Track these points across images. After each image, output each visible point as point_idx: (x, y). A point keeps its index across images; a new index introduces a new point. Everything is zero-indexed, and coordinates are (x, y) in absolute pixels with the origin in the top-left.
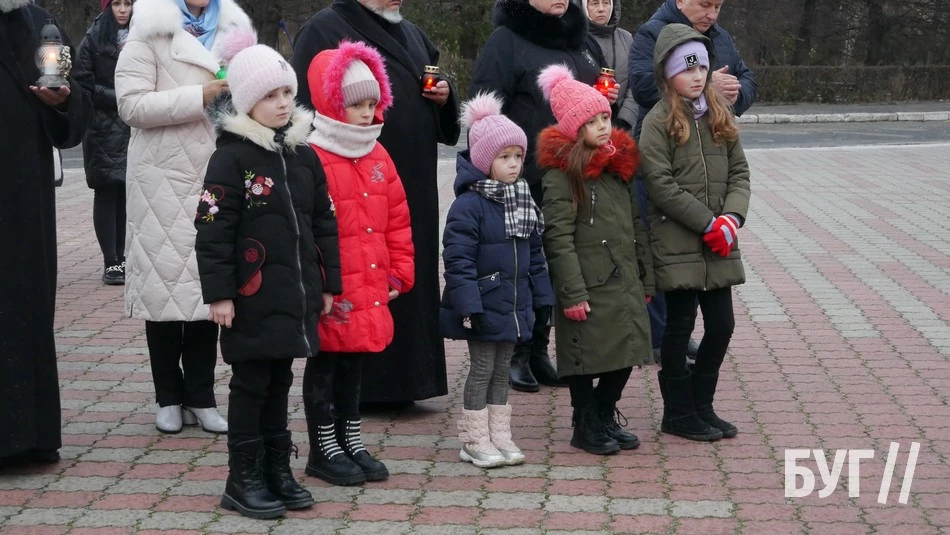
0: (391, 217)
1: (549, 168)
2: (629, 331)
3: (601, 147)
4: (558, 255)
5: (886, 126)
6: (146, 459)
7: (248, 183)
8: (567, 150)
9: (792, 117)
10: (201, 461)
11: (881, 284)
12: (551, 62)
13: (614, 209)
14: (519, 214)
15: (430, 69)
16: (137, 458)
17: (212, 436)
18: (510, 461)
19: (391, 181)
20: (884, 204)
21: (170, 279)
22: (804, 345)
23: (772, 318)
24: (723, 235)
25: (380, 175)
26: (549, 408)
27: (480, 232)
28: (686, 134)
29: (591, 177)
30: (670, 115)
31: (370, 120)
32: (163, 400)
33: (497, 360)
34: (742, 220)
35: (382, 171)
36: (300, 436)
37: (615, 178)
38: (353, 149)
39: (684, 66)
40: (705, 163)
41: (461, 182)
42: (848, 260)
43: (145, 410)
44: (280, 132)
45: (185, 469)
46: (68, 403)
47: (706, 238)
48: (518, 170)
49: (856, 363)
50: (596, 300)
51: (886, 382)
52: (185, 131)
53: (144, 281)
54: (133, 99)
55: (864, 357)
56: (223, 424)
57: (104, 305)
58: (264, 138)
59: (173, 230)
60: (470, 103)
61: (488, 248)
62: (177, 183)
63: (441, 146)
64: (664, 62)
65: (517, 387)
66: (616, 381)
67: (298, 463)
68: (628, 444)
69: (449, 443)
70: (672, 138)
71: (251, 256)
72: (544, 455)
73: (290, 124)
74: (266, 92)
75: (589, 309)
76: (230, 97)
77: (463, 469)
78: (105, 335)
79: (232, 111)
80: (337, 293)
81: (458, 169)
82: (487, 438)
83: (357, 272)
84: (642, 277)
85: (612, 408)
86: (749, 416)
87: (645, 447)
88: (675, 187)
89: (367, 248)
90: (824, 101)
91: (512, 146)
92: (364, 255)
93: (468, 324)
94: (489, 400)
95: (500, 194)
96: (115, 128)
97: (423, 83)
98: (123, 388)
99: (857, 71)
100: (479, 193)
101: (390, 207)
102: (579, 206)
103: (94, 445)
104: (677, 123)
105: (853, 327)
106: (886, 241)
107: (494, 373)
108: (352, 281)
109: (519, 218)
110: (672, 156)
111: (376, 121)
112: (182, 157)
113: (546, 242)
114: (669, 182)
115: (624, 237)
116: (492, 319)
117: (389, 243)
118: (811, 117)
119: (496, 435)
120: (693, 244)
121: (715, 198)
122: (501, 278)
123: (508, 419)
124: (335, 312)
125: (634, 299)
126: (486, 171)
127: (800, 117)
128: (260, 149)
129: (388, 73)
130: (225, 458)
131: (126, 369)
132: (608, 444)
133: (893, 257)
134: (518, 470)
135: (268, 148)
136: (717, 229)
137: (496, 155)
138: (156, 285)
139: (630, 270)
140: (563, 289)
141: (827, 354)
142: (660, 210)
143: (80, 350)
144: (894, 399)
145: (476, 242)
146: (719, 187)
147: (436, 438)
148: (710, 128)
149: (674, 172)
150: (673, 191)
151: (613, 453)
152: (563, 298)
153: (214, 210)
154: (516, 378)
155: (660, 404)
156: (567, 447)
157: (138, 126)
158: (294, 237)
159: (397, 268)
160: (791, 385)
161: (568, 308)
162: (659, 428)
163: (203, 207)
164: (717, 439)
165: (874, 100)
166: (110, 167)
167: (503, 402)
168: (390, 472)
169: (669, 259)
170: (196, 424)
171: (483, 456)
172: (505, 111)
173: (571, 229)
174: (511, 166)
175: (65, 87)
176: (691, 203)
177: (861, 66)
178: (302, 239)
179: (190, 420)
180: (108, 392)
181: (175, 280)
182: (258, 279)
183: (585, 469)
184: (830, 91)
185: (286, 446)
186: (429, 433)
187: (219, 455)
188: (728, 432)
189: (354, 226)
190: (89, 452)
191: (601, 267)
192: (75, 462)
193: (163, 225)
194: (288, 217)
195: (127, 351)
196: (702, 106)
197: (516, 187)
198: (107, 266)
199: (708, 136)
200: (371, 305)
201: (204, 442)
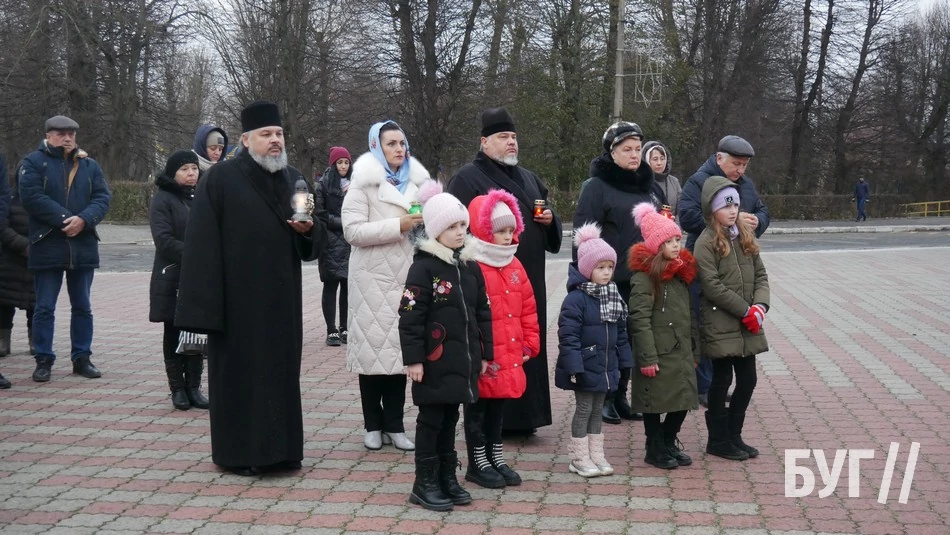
0: (524, 307)
1: (637, 271)
2: (683, 386)
3: (673, 260)
4: (639, 331)
5: (848, 236)
6: (359, 467)
7: (435, 285)
8: (651, 260)
9: (785, 230)
10: (395, 469)
11: (854, 349)
12: (641, 201)
13: (678, 303)
14: (610, 306)
15: (539, 202)
16: (353, 467)
17: (402, 452)
18: (604, 473)
19: (524, 282)
20: (852, 292)
21: (377, 346)
22: (802, 392)
23: (778, 373)
24: (756, 318)
25: (517, 278)
26: (628, 435)
27: (583, 318)
28: (728, 250)
29: (665, 280)
30: (715, 238)
31: (510, 242)
32: (369, 427)
33: (594, 404)
34: (767, 307)
35: (518, 276)
36: (462, 454)
37: (681, 282)
38: (498, 261)
39: (725, 204)
40: (740, 271)
41: (571, 284)
42: (829, 331)
43: (357, 433)
44: (457, 251)
45: (384, 475)
46: (307, 429)
47: (744, 321)
48: (610, 277)
49: (839, 405)
50: (664, 364)
51: (861, 419)
52: (388, 248)
53: (359, 348)
54: (354, 227)
55: (845, 401)
56: (411, 445)
57: (327, 360)
58: (446, 255)
59: (379, 314)
60: (579, 230)
61: (588, 329)
62: (381, 282)
63: (548, 254)
64: (711, 202)
65: (606, 420)
66: (677, 419)
67: (461, 473)
68: (684, 462)
69: (562, 459)
70: (717, 252)
71: (436, 334)
72: (626, 469)
73: (463, 246)
74: (450, 225)
75: (658, 369)
76: (424, 227)
77: (571, 478)
78: (328, 380)
79: (425, 237)
80: (490, 360)
81: (569, 274)
82: (588, 457)
83: (502, 344)
84: (693, 350)
85: (674, 437)
86: (766, 443)
87: (696, 464)
88: (722, 287)
89: (509, 328)
90: (806, 219)
91: (606, 261)
92: (507, 332)
93: (574, 380)
94: (589, 431)
95: (597, 292)
96: (339, 242)
97: (534, 212)
98: (343, 417)
99: (829, 199)
100: (583, 291)
101: (523, 300)
102: (655, 297)
103: (323, 458)
104: (721, 243)
105: (835, 379)
106: (854, 317)
107: (592, 412)
108: (499, 350)
109: (610, 309)
110: (718, 266)
111: (514, 242)
112: (385, 265)
113: (629, 323)
114: (718, 283)
115: (684, 322)
116: (590, 376)
117: (523, 325)
118: (797, 230)
119: (594, 455)
120: (735, 325)
121: (748, 294)
122: (597, 349)
123: (602, 443)
124: (489, 371)
125: (688, 363)
126: (589, 277)
127: (790, 230)
128: (444, 263)
129: (521, 210)
130: (413, 468)
131: (344, 404)
132: (671, 461)
133: (861, 329)
134: (609, 479)
135: (449, 262)
136: (751, 315)
137: (595, 266)
138: (368, 352)
139: (687, 344)
140: (642, 354)
141: (820, 399)
142: (712, 303)
143: (313, 391)
144: (867, 431)
145: (579, 325)
146: (750, 286)
147: (553, 456)
148: (741, 246)
149: (721, 276)
150: (722, 289)
151: (674, 468)
152: (640, 361)
153: (412, 303)
154: (606, 415)
155: (705, 433)
156: (642, 463)
157: (357, 244)
158: (464, 323)
159: (528, 341)
160: (795, 421)
161: (644, 367)
162: (705, 450)
163: (405, 301)
164: (745, 459)
165: (841, 218)
166: (337, 269)
167: (598, 432)
168: (523, 479)
169: (719, 337)
170: (391, 444)
171: (585, 469)
172: (603, 236)
173: (649, 314)
174: (605, 274)
175: (310, 221)
176: (734, 297)
177: (831, 194)
178: (469, 323)
179: (387, 441)
180: (332, 420)
181: (380, 348)
182: (440, 350)
183: (654, 479)
184: (810, 212)
185: (453, 461)
186: (547, 452)
187: (407, 465)
188: (752, 454)
189: (500, 313)
190: (321, 462)
191: (668, 341)
192: (312, 469)
193: (372, 311)
194: (460, 307)
195: (344, 392)
196: (735, 231)
197: (608, 288)
198: (329, 333)
199: (741, 252)
200: (511, 366)
201: (398, 456)
